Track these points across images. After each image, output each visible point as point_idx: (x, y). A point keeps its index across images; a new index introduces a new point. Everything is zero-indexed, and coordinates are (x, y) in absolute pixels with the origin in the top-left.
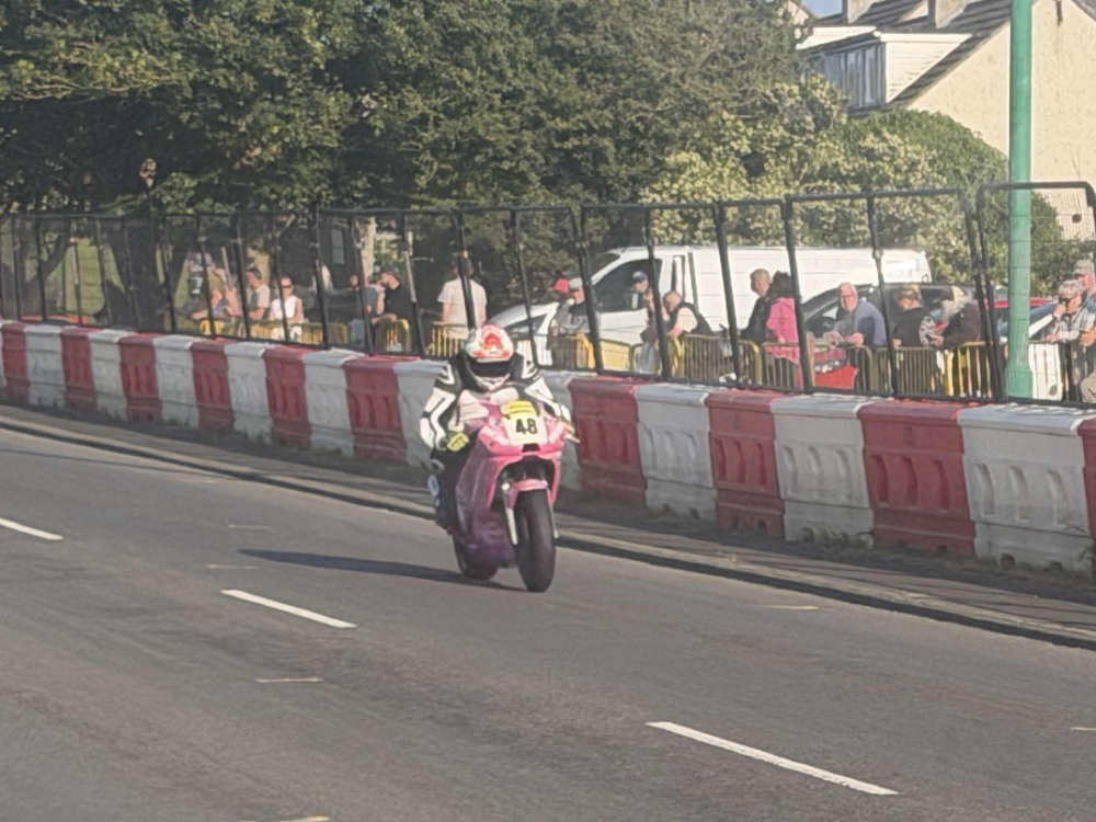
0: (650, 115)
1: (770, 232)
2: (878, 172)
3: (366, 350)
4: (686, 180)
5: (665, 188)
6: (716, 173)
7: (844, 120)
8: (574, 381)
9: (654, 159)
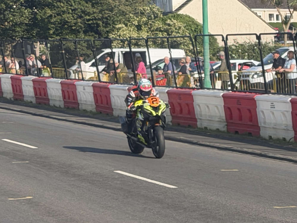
0: (111, 15)
1: (144, 45)
2: (171, 29)
3: (38, 76)
4: (121, 32)
5: (116, 34)
6: (129, 30)
7: (162, 16)
8: (93, 84)
9: (113, 26)
